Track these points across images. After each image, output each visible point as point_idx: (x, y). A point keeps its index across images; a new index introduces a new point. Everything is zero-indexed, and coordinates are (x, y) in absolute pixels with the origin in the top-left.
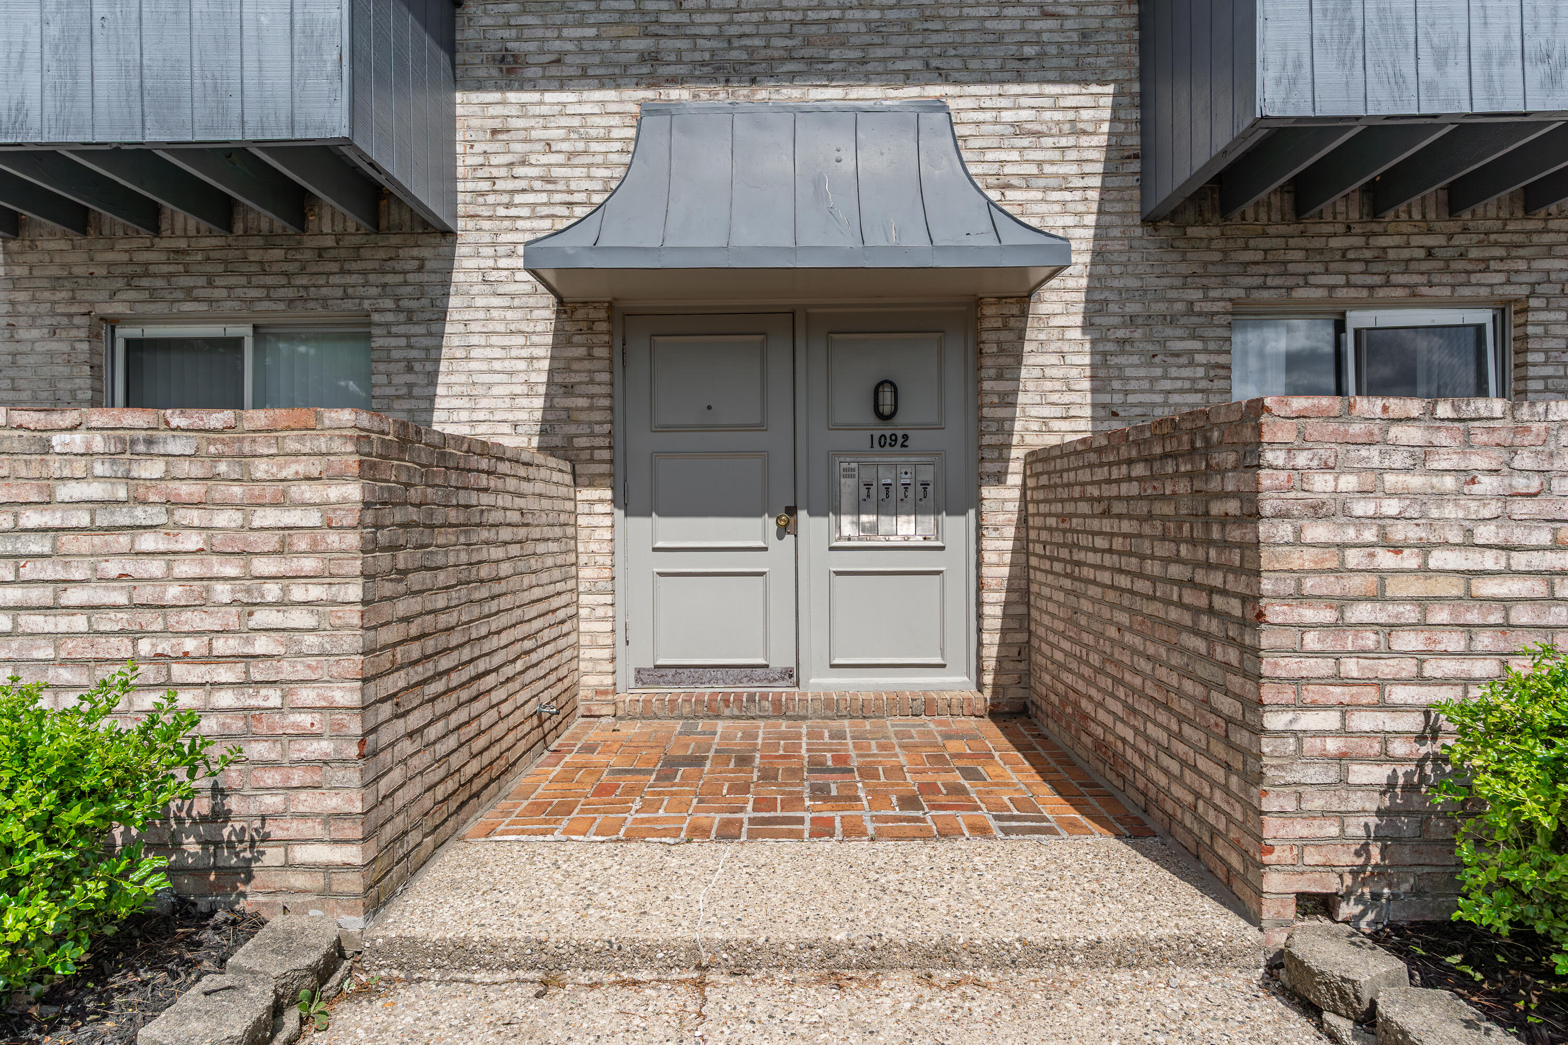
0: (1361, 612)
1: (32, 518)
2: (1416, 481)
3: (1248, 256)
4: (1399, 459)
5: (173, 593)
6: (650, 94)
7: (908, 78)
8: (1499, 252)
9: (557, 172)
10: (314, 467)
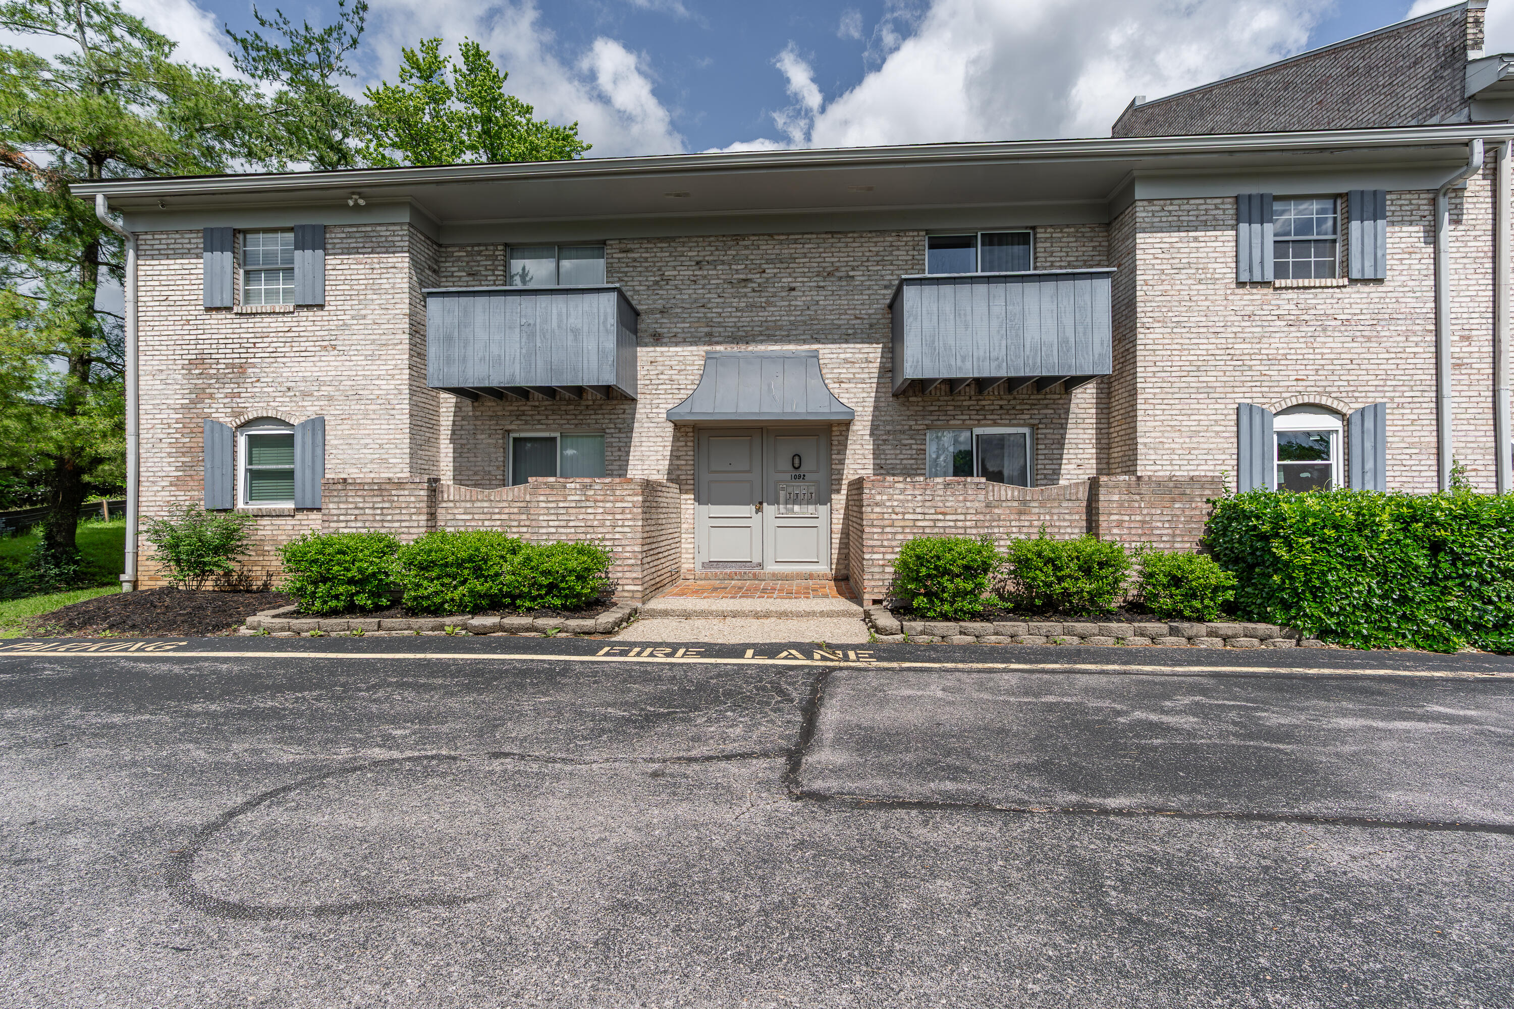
0: (888, 530)
1: (561, 505)
2: (901, 497)
3: (932, 408)
4: (897, 492)
5: (596, 523)
6: (709, 348)
7: (805, 342)
8: (1028, 407)
9: (674, 377)
10: (631, 492)
